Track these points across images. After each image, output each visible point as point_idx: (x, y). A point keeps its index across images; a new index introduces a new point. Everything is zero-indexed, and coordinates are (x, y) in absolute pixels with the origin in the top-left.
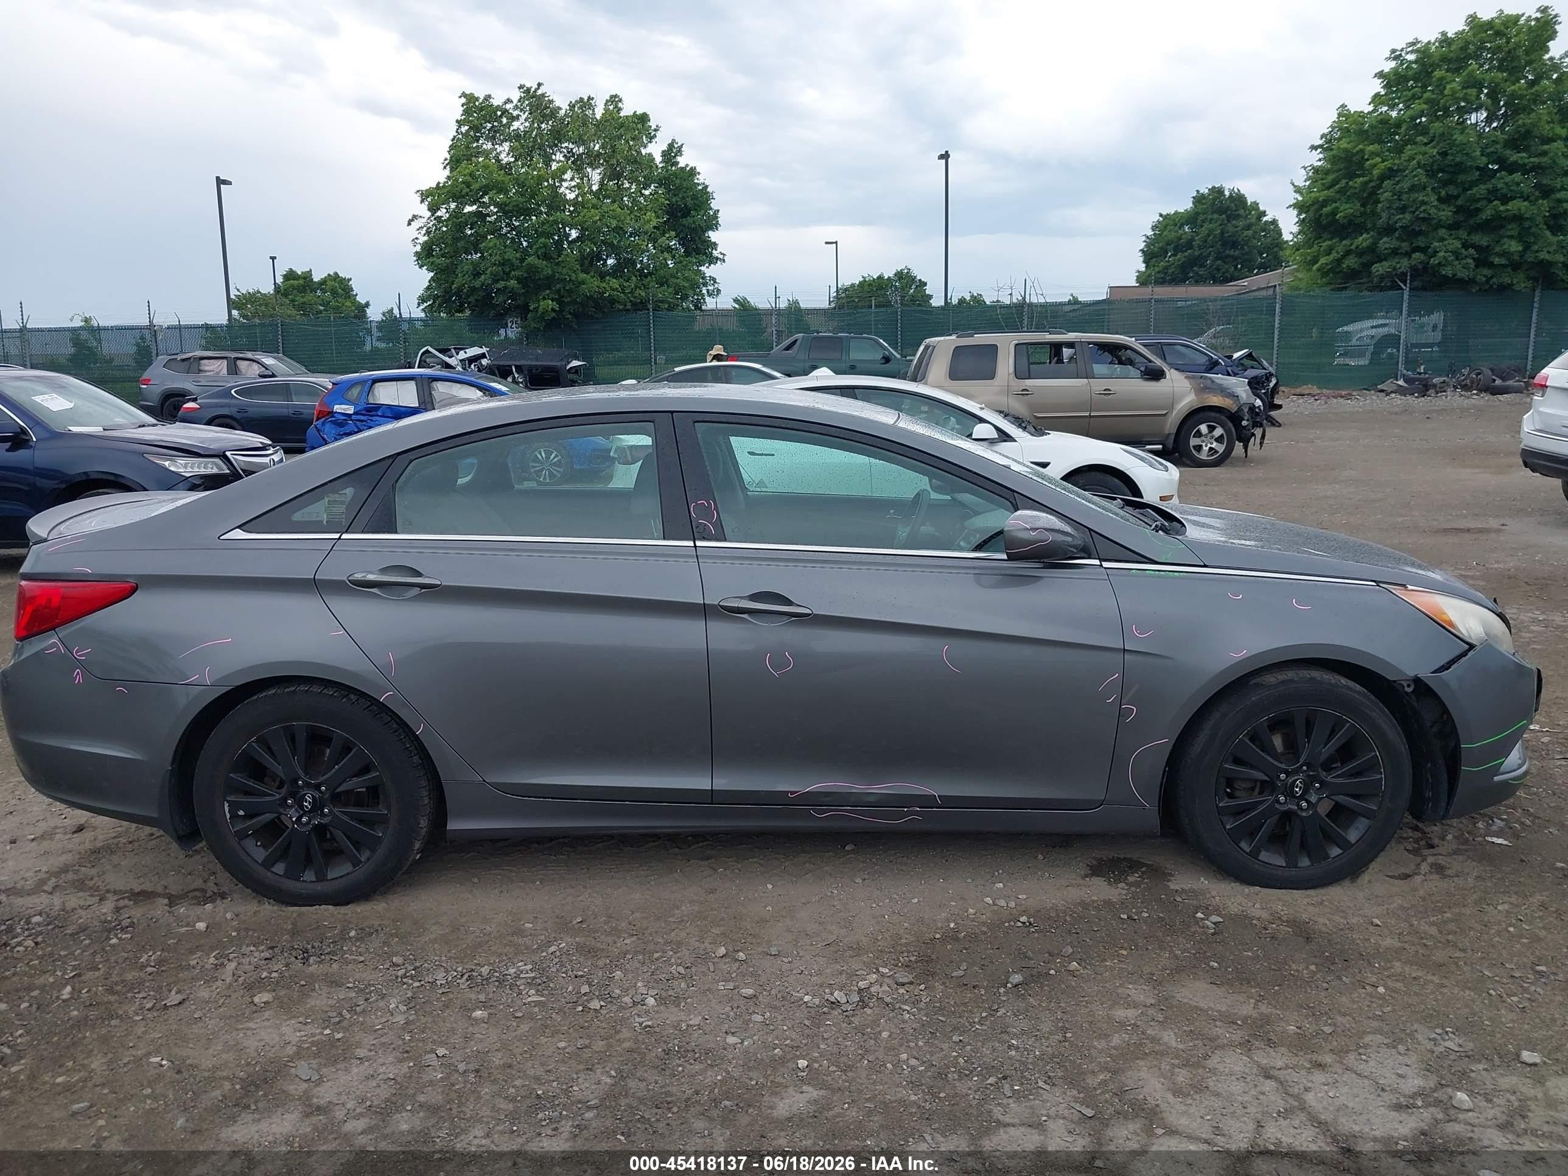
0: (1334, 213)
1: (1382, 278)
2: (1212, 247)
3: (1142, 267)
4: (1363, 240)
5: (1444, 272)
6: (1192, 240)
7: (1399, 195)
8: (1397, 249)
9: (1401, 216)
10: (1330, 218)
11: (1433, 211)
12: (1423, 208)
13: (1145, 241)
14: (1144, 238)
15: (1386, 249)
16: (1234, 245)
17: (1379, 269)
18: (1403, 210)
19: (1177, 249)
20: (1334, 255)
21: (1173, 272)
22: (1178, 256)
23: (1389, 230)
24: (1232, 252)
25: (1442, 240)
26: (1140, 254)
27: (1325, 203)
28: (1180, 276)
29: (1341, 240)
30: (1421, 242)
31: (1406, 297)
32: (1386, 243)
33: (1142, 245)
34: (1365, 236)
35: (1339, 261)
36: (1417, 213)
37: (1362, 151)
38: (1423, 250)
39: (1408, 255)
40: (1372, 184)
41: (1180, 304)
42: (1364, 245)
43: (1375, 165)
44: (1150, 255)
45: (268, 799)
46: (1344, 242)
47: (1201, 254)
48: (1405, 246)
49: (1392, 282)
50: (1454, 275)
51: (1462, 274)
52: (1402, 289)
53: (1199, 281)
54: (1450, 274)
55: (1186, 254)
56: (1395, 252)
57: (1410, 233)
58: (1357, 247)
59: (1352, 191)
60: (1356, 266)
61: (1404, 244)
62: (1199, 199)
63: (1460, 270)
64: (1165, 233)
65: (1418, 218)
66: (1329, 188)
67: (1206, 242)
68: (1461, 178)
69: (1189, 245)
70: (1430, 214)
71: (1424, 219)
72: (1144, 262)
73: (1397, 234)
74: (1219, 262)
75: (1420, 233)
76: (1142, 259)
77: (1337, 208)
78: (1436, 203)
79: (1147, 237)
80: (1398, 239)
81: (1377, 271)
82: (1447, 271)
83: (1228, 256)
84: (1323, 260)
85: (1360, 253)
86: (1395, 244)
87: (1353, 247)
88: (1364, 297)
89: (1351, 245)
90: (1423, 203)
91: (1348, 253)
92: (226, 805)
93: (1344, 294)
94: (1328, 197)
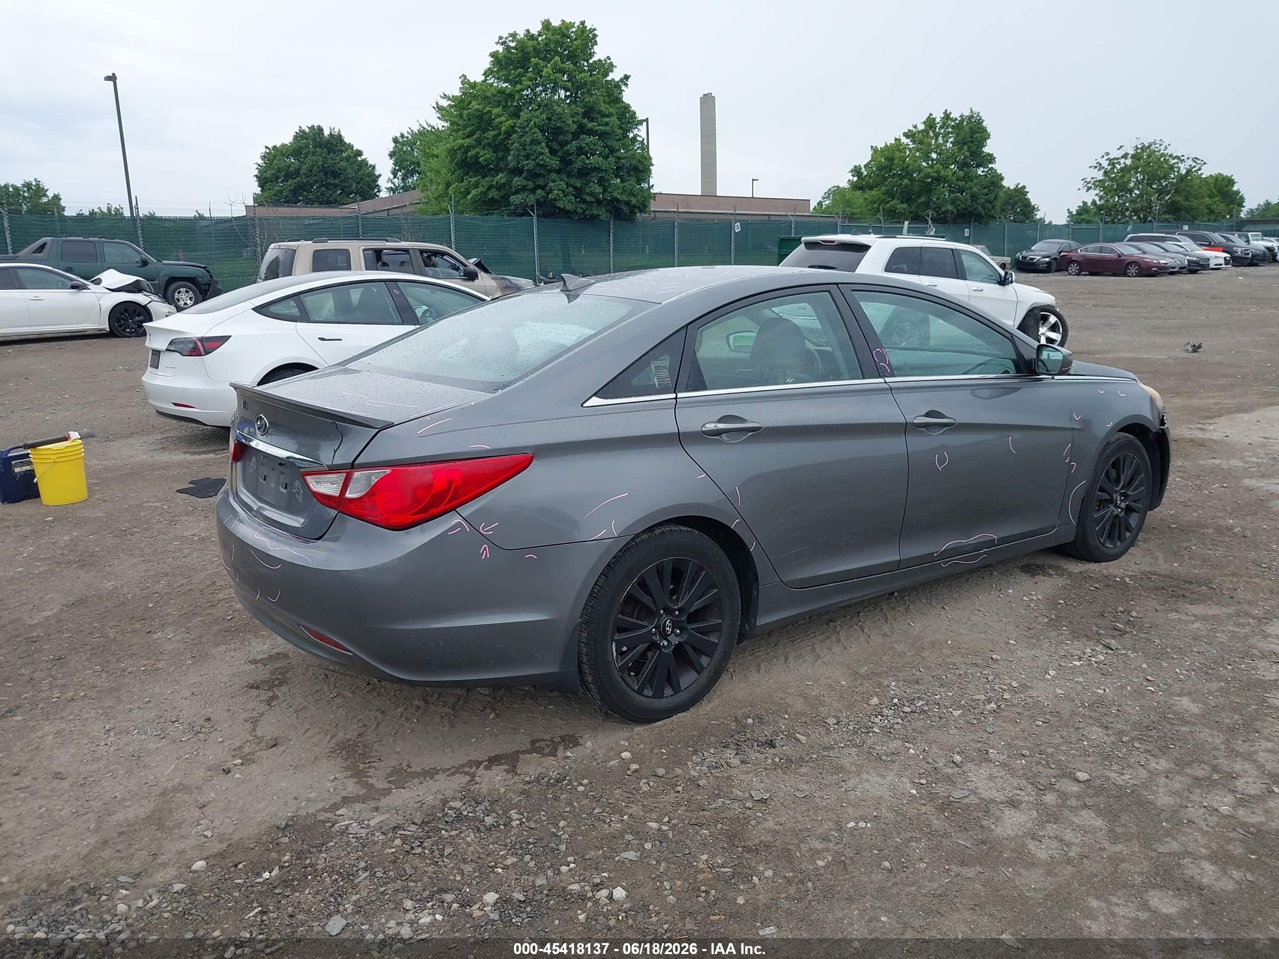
0: (476, 157)
1: (517, 206)
2: (316, 176)
3: (258, 190)
4: (501, 178)
5: (558, 205)
6: (299, 169)
7: (523, 145)
8: (526, 186)
9: (527, 162)
10: (474, 160)
11: (548, 160)
12: (541, 158)
13: (257, 169)
14: (256, 166)
15: (518, 185)
16: (335, 174)
17: (515, 199)
18: (527, 157)
19: (288, 176)
20: (481, 189)
21: (287, 196)
22: (289, 183)
23: (517, 171)
24: (332, 181)
25: (554, 181)
26: (255, 179)
27: (468, 149)
28: (292, 199)
29: (484, 177)
30: (541, 182)
31: (535, 221)
32: (518, 181)
33: (256, 172)
34: (501, 175)
35: (485, 193)
36: (537, 160)
37: (490, 112)
38: (543, 187)
39: (533, 191)
40: (501, 137)
41: (307, 222)
42: (502, 181)
43: (501, 123)
44: (263, 180)
45: (644, 631)
46: (486, 179)
47: (308, 182)
48: (531, 185)
49: (523, 211)
50: (565, 207)
51: (569, 207)
52: (531, 216)
53: (309, 203)
54: (562, 206)
55: (295, 180)
56: (524, 188)
57: (533, 175)
58: (497, 182)
59: (486, 141)
60: (497, 197)
61: (530, 183)
62: (301, 136)
63: (567, 203)
64: (275, 162)
65: (538, 164)
66: (468, 137)
67: (311, 171)
68: (561, 138)
69: (297, 172)
70: (545, 162)
71: (542, 165)
72: (259, 186)
73: (524, 175)
74: (324, 189)
75: (540, 175)
76: (257, 183)
77: (478, 153)
78: (548, 154)
79: (259, 165)
80: (525, 178)
81: (515, 201)
82: (560, 204)
83: (330, 184)
84: (474, 192)
85: (499, 187)
86: (524, 182)
87: (494, 183)
88: (506, 220)
89: (492, 181)
90: (541, 154)
91: (490, 187)
92: (614, 644)
93: (492, 217)
94: (470, 143)
